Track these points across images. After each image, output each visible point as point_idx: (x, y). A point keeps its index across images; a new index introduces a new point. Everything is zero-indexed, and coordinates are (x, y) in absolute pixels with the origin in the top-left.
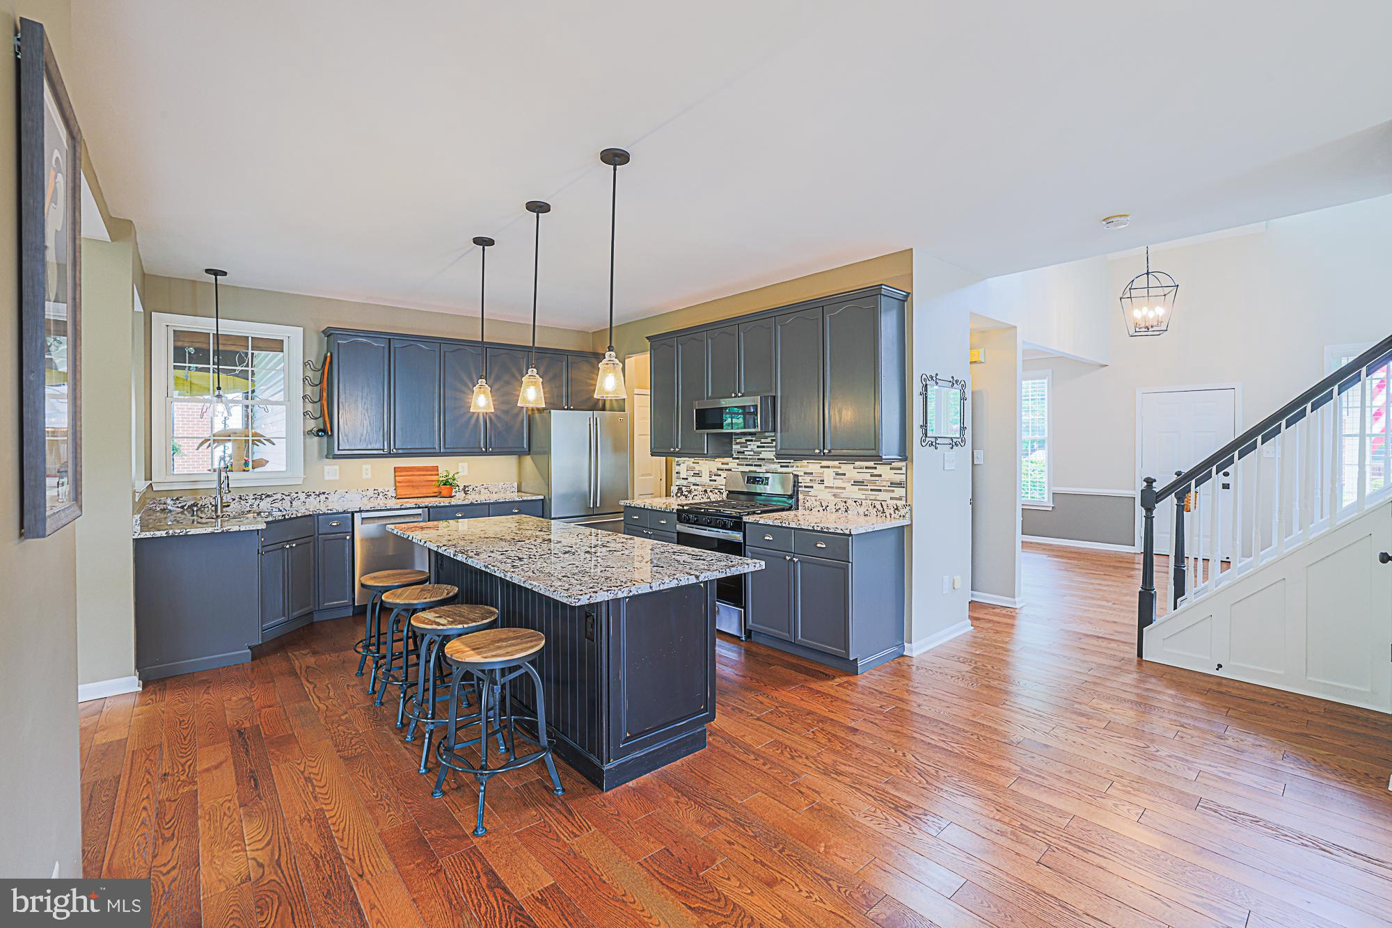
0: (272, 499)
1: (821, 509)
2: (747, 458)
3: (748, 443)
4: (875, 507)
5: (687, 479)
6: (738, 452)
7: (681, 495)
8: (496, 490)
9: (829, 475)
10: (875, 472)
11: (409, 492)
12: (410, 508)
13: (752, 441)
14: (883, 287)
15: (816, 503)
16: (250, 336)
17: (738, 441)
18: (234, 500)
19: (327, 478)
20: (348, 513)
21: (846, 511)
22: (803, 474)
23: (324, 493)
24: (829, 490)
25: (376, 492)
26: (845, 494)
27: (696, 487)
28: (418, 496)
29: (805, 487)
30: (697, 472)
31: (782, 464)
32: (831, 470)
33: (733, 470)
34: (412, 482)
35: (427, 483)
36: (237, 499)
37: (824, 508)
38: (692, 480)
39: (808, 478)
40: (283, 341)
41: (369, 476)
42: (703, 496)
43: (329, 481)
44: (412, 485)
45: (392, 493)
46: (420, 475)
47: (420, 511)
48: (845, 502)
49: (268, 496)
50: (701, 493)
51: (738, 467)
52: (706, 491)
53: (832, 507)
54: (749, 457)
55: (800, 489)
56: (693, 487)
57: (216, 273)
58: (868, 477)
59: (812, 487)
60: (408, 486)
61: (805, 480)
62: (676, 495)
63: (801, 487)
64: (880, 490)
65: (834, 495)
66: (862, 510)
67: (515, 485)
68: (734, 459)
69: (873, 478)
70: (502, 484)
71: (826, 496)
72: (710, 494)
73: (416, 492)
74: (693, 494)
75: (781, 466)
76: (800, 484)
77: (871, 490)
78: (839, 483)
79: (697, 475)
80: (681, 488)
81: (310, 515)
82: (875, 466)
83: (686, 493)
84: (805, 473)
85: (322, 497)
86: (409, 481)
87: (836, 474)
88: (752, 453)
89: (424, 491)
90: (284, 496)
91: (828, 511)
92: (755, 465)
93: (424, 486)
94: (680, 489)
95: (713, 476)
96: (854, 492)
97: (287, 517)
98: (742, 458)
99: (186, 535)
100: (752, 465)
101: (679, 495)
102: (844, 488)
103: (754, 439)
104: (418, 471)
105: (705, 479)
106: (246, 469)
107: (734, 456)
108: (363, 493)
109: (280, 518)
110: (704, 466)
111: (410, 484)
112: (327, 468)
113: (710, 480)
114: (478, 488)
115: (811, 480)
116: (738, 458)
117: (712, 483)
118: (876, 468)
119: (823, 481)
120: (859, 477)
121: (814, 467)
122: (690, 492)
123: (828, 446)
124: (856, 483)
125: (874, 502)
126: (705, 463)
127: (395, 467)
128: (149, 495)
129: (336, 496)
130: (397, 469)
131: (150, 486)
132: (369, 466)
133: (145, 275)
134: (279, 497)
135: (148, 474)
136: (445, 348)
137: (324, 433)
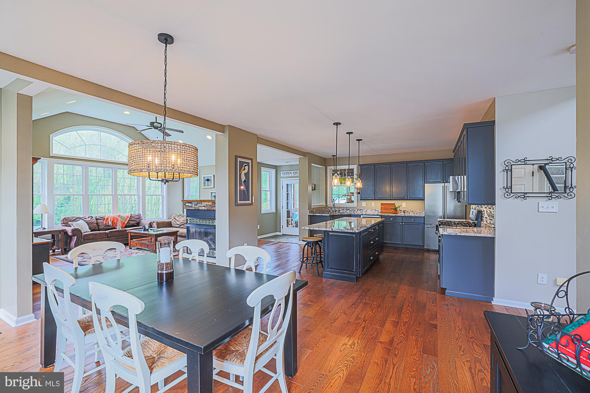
8: (416, 212)
11: (384, 211)
12: (375, 215)
16: (347, 169)
18: (342, 210)
19: (362, 205)
25: (375, 210)
35: (390, 209)
39: (483, 213)
40: (354, 169)
41: (374, 206)
44: (385, 209)
45: (380, 211)
46: (388, 206)
47: (379, 216)
49: (349, 209)
55: (482, 218)
57: (334, 156)
63: (483, 216)
70: (418, 211)
73: (386, 211)
85: (361, 211)
89: (389, 211)
99: (316, 215)
108: (372, 211)
112: (363, 203)
127: (381, 203)
128: (327, 208)
129: (365, 211)
130: (382, 204)
131: (326, 205)
132: (374, 203)
133: (326, 159)
134: (351, 210)
135: (326, 203)
136: (392, 166)
137: (359, 193)
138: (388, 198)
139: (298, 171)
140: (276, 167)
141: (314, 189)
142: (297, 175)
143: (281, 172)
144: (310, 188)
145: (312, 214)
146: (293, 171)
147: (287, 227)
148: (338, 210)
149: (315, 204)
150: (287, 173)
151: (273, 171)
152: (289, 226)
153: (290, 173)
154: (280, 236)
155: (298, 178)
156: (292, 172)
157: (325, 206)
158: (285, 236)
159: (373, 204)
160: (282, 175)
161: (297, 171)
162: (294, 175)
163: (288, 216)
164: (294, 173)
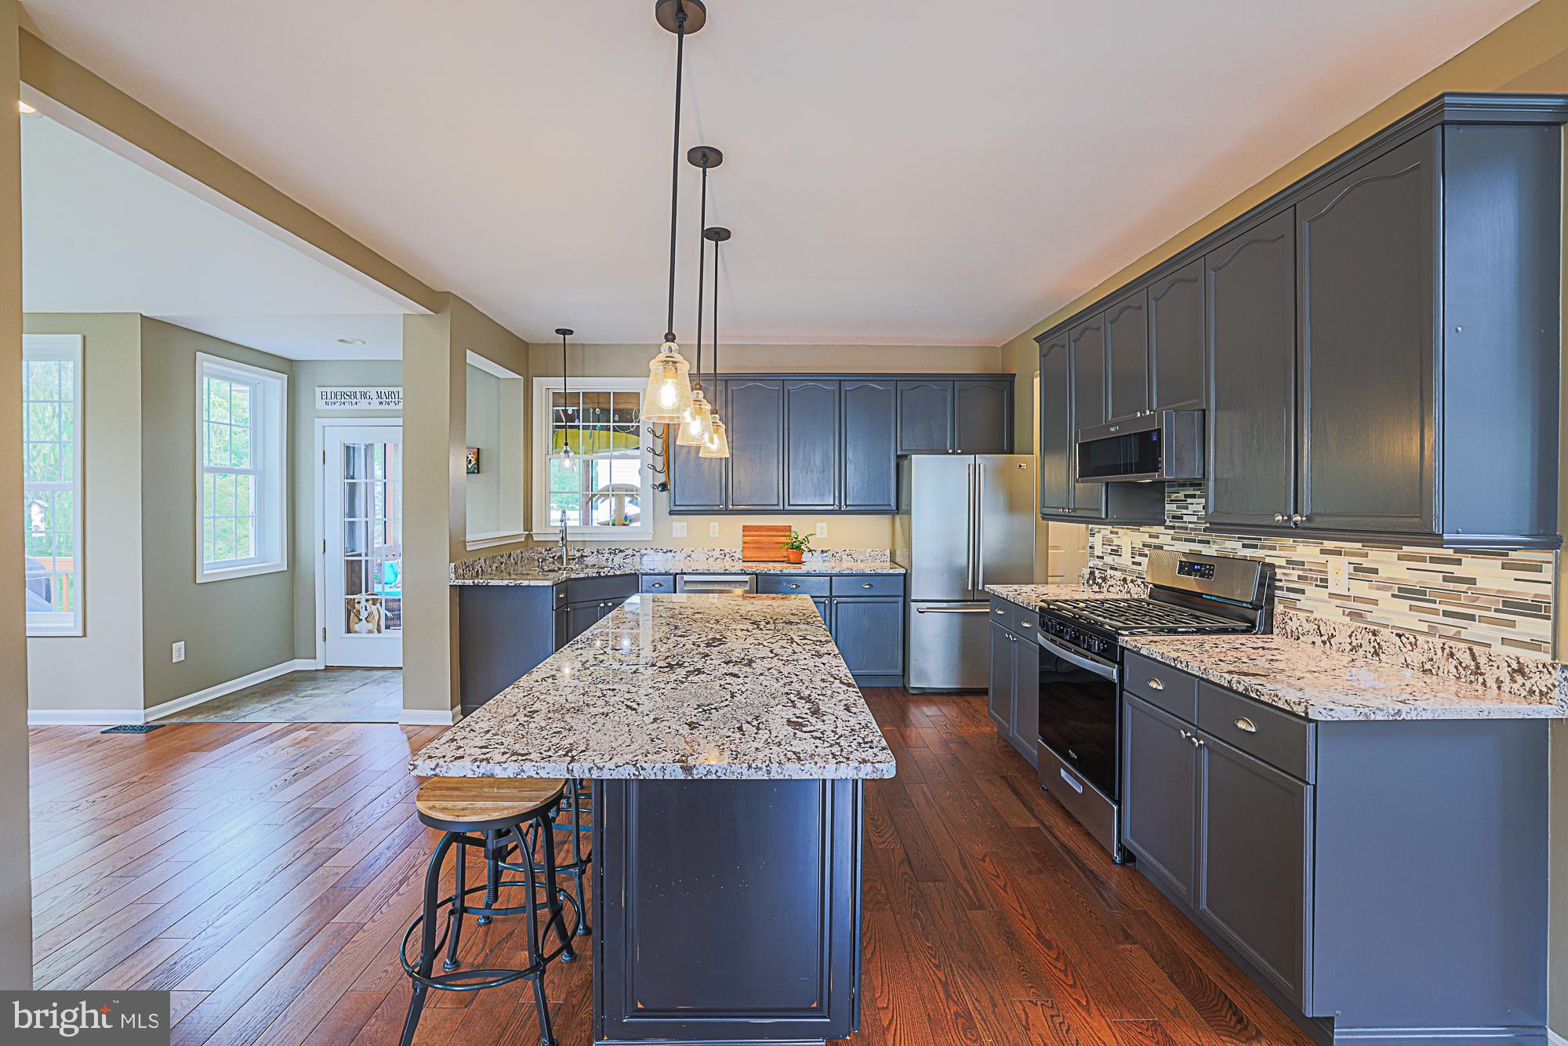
0: (624, 554)
1: (1318, 640)
2: (1186, 528)
3: (1189, 500)
4: (1452, 655)
5: (1102, 558)
6: (1173, 517)
7: (1094, 583)
8: (862, 557)
9: (1338, 569)
10: (1458, 571)
11: (754, 554)
12: (735, 574)
13: (1193, 496)
14: (1447, 100)
15: (1307, 626)
16: (612, 391)
17: (1173, 496)
18: (593, 553)
19: (675, 535)
20: (671, 574)
21: (1376, 653)
22: (1284, 564)
23: (671, 551)
24: (1338, 602)
25: (722, 552)
26: (1375, 615)
27: (1113, 572)
28: (765, 559)
29: (1289, 590)
30: (1116, 548)
31: (1246, 542)
32: (1344, 560)
33: (1165, 547)
34: (760, 543)
35: (777, 546)
36: (595, 553)
37: (1325, 638)
38: (1109, 559)
39: (1294, 574)
40: (639, 393)
42: (1122, 589)
43: (677, 538)
44: (759, 547)
45: (738, 555)
46: (768, 536)
47: (746, 578)
48: (1374, 634)
49: (621, 551)
50: (1118, 582)
51: (1173, 542)
52: (1125, 580)
53: (1341, 638)
54: (1190, 526)
55: (1278, 593)
56: (1110, 572)
57: (565, 332)
58: (1437, 581)
59: (1303, 592)
60: (755, 548)
61: (1287, 577)
62: (1088, 583)
63: (1281, 588)
64: (1472, 618)
65: (1350, 614)
66: (1416, 658)
67: (888, 553)
68: (1168, 528)
69: (1451, 586)
70: (869, 550)
71: (1332, 614)
72: (1131, 585)
73: (763, 555)
74: (1109, 583)
75: (1244, 546)
76: (1278, 584)
77: (1446, 614)
78: (1361, 589)
79: (1116, 552)
80: (1094, 572)
81: (631, 574)
82: (1458, 556)
83: (1100, 581)
84: (1288, 562)
85: (670, 555)
86: (756, 542)
87: (1355, 569)
88: (1195, 519)
89: (772, 555)
90: (635, 553)
91: (1334, 647)
92: (1200, 542)
93: (773, 548)
94: (1092, 573)
95: (1137, 557)
96: (1396, 613)
97: (602, 574)
98: (1179, 528)
99: (487, 586)
100: (1194, 541)
101: (1091, 582)
102: (1375, 602)
103: (1199, 493)
104: (767, 531)
105: (1126, 560)
106: (626, 523)
107: (1168, 523)
108: (710, 553)
109: (594, 575)
110: (1124, 538)
111: (758, 545)
112: (675, 524)
113: (1134, 563)
114: (839, 554)
115: (1299, 577)
116: (1173, 528)
117: (1135, 567)
118: (1459, 562)
119: (1326, 580)
120: (1413, 579)
121: (1307, 551)
122: (1104, 579)
123: (1306, 507)
124: (1405, 592)
125: (1452, 643)
126: (1125, 534)
127: (744, 526)
128: (530, 545)
129: (684, 555)
130: (745, 528)
131: (529, 536)
132: (717, 524)
133: (527, 344)
134: (630, 552)
135: (528, 524)
136: (789, 387)
137: (664, 487)
138: (776, 508)
139: (400, 389)
140: (290, 368)
141: (475, 469)
142: (397, 407)
143: (318, 391)
144: (458, 463)
145: (469, 582)
146: (379, 389)
147: (349, 631)
148: (578, 554)
149: (481, 532)
150: (343, 394)
151: (277, 384)
152: (357, 627)
153: (364, 395)
154: (310, 677)
155: (400, 421)
156: (372, 392)
157: (523, 539)
158: (336, 674)
159: (714, 527)
160: (320, 404)
161: (395, 389)
162: (381, 407)
163: (353, 587)
164: (379, 395)
